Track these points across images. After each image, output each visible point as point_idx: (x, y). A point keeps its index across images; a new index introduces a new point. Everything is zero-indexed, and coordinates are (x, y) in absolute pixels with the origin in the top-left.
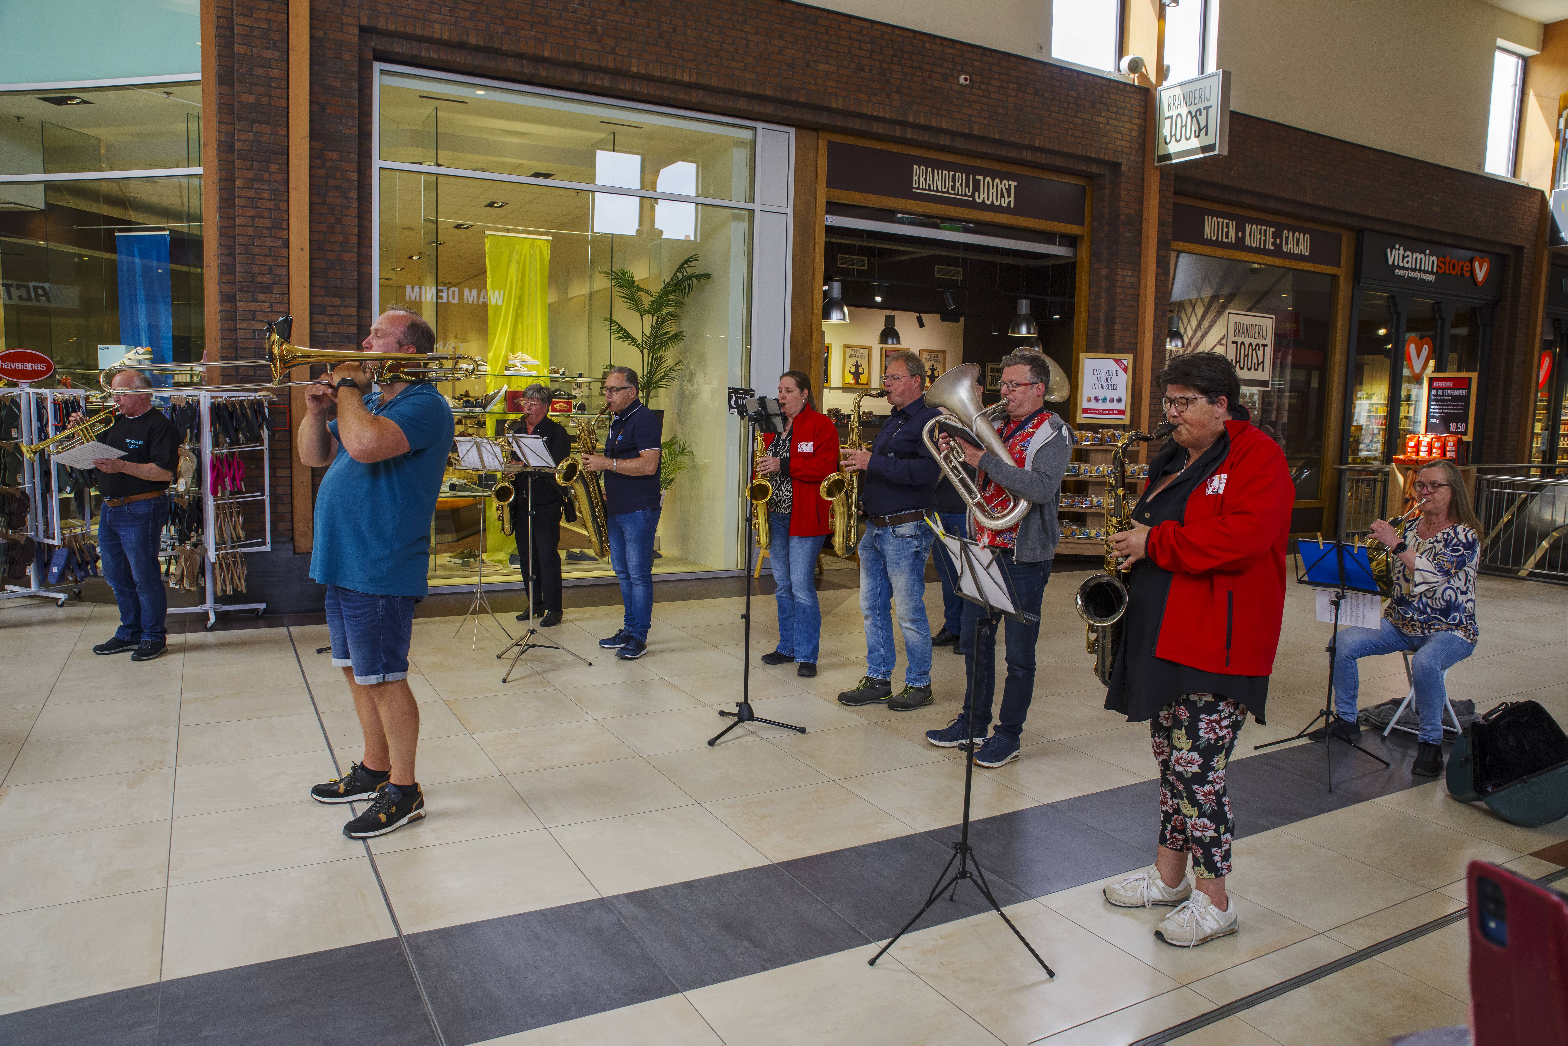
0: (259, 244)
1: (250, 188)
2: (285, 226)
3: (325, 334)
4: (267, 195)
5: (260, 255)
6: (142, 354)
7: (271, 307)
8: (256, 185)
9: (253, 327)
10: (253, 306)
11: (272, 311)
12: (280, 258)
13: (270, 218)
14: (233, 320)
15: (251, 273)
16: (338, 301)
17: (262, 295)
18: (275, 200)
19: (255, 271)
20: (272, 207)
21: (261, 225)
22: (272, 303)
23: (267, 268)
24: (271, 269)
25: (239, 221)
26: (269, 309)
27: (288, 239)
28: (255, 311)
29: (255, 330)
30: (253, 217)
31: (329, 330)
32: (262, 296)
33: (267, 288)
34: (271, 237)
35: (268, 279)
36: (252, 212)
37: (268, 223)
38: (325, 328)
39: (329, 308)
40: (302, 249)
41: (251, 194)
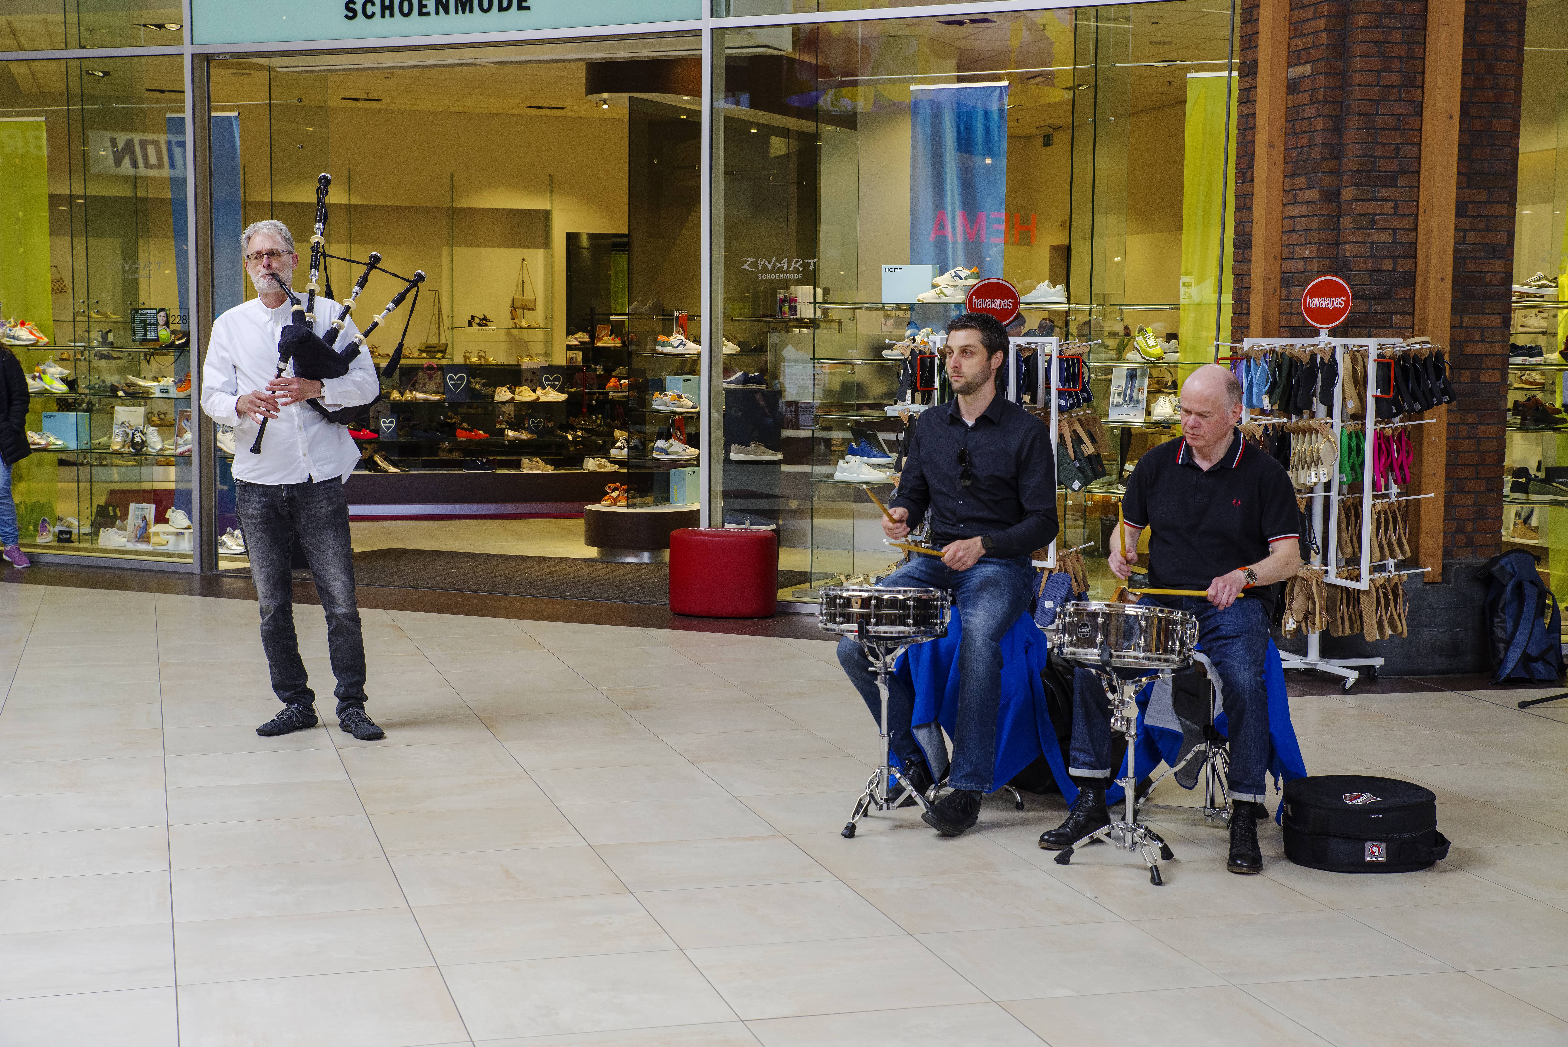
0: (1384, 112)
1: (1378, 27)
2: (1419, 83)
3: (1463, 247)
4: (1398, 37)
5: (1385, 129)
6: (966, 278)
7: (1395, 207)
8: (1386, 22)
9: (1371, 239)
10: (1371, 207)
11: (1395, 214)
12: (1410, 132)
13: (1400, 71)
14: (1334, 229)
15: (1372, 156)
16: (1483, 195)
17: (1384, 190)
18: (1408, 43)
19: (1377, 154)
20: (1404, 54)
21: (1389, 84)
22: (1396, 201)
23: (1393, 147)
24: (1398, 149)
25: (1358, 78)
26: (1391, 212)
27: (1422, 102)
28: (1375, 215)
29: (1372, 243)
30: (1379, 71)
31: (1469, 240)
32: (1385, 192)
33: (1391, 179)
34: (1400, 100)
35: (1392, 165)
36: (1378, 65)
37: (1397, 79)
38: (1464, 238)
39: (1470, 206)
40: (1451, 117)
41: (1378, 36)
